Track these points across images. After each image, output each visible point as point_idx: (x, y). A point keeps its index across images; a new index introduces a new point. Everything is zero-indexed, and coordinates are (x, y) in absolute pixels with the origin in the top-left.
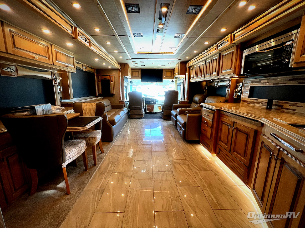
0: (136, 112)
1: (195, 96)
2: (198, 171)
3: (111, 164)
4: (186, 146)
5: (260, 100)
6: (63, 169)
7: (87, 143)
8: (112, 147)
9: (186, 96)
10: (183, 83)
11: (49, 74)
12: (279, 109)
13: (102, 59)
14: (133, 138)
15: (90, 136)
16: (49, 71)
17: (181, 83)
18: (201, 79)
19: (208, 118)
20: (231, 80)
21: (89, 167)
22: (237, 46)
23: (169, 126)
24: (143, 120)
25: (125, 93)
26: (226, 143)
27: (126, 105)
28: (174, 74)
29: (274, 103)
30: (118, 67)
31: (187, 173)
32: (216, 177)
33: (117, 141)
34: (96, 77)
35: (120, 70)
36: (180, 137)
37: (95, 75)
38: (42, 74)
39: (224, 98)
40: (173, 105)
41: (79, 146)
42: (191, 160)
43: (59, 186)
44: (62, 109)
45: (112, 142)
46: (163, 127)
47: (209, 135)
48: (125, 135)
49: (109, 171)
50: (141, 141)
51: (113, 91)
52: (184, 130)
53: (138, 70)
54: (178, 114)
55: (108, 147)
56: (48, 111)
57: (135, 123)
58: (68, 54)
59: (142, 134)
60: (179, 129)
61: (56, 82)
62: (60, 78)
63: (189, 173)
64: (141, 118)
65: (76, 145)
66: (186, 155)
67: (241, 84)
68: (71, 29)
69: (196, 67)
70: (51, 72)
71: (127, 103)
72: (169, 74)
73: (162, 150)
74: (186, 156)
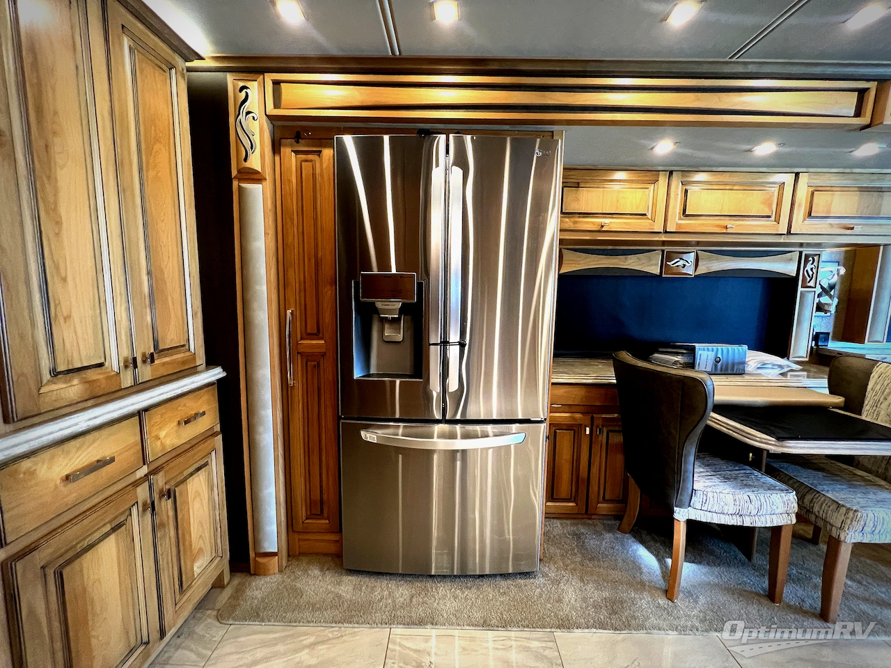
6: (675, 522)
11: (793, 259)
16: (791, 252)
38: (765, 262)
56: (733, 364)
58: (875, 180)
61: (811, 284)
68: (854, 101)
70: (801, 252)
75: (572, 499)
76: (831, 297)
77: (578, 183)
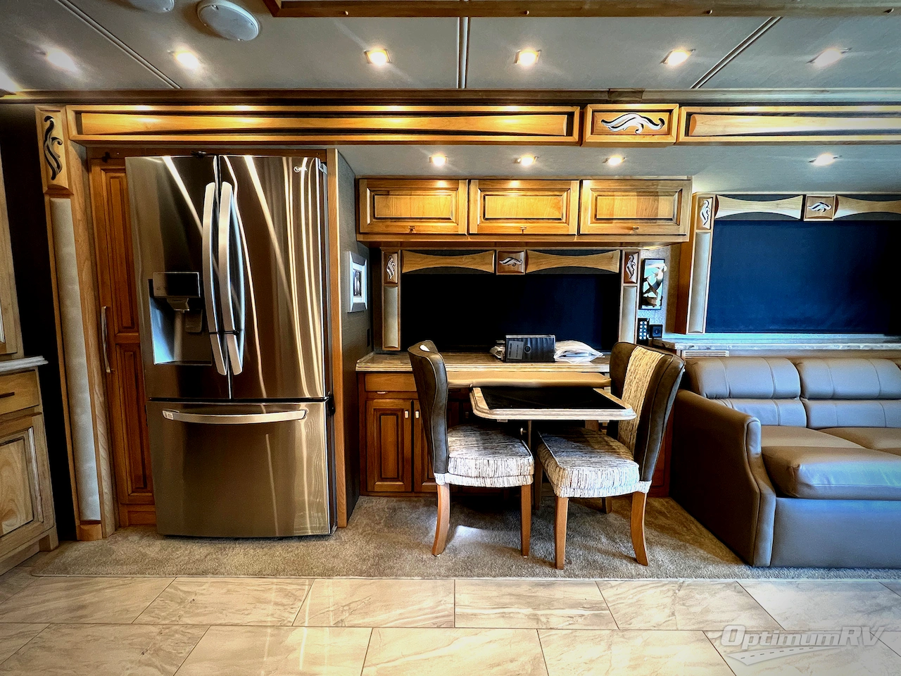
11: (611, 259)
16: (612, 250)
44: (596, 357)
56: (543, 353)
61: (633, 280)
70: (622, 250)
75: (400, 479)
76: (655, 293)
77: (388, 192)
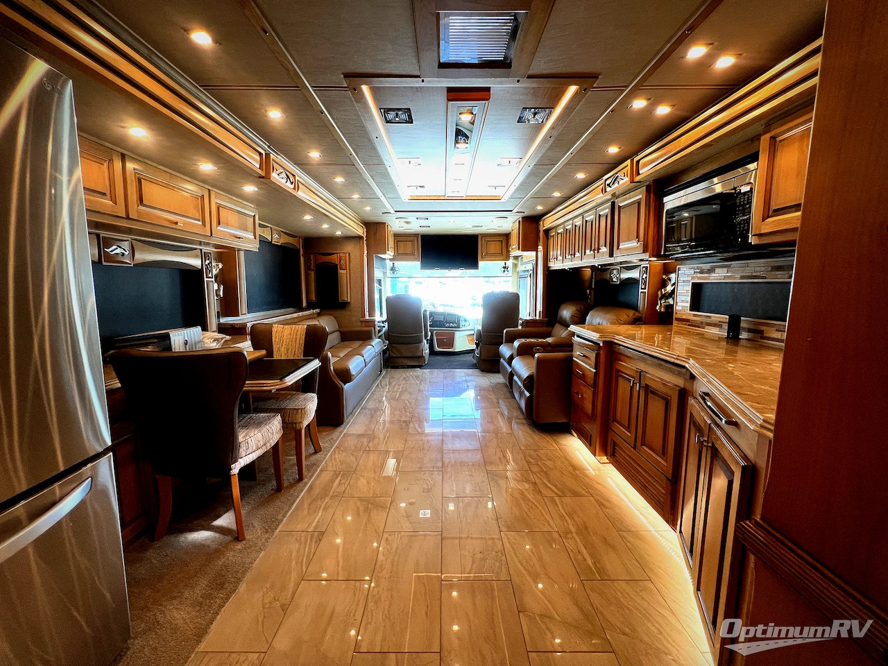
0: (405, 350)
1: (563, 306)
2: (559, 496)
3: (339, 478)
4: (533, 439)
5: (716, 317)
6: (232, 477)
7: (283, 423)
8: (342, 438)
9: (540, 307)
10: (531, 272)
11: (196, 256)
12: (755, 341)
13: (321, 215)
14: (397, 416)
15: (291, 404)
16: (196, 249)
17: (528, 271)
18: (573, 263)
19: (585, 363)
20: (648, 265)
21: (286, 484)
22: (648, 188)
23: (495, 388)
24: (426, 372)
25: (377, 296)
26: (627, 426)
27: (379, 331)
28: (508, 245)
29: (743, 325)
30: (360, 231)
31: (529, 500)
32: (601, 512)
33: (354, 426)
34: (302, 259)
35: (365, 239)
36: (521, 416)
37: (301, 253)
38: (182, 256)
39: (631, 313)
40: (505, 331)
41: (268, 427)
42: (543, 471)
43: (219, 522)
44: (224, 340)
45: (343, 426)
46: (480, 391)
47: (588, 407)
48: (376, 410)
49: (335, 494)
50: (417, 426)
51: (346, 295)
52: (528, 394)
53: (412, 238)
54: (515, 354)
55: (332, 439)
56: (195, 344)
57: (402, 378)
58: (242, 208)
59: (419, 407)
60: (517, 396)
61: (210, 275)
62: (217, 265)
63: (534, 502)
64: (420, 367)
65: (259, 424)
66: (532, 460)
67: (673, 276)
68: (259, 158)
69: (562, 230)
70: (201, 250)
71: (383, 325)
72: (494, 247)
73: (470, 447)
74: (530, 462)
